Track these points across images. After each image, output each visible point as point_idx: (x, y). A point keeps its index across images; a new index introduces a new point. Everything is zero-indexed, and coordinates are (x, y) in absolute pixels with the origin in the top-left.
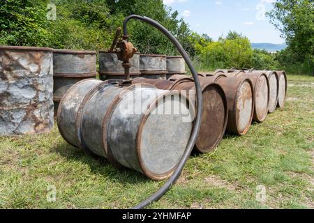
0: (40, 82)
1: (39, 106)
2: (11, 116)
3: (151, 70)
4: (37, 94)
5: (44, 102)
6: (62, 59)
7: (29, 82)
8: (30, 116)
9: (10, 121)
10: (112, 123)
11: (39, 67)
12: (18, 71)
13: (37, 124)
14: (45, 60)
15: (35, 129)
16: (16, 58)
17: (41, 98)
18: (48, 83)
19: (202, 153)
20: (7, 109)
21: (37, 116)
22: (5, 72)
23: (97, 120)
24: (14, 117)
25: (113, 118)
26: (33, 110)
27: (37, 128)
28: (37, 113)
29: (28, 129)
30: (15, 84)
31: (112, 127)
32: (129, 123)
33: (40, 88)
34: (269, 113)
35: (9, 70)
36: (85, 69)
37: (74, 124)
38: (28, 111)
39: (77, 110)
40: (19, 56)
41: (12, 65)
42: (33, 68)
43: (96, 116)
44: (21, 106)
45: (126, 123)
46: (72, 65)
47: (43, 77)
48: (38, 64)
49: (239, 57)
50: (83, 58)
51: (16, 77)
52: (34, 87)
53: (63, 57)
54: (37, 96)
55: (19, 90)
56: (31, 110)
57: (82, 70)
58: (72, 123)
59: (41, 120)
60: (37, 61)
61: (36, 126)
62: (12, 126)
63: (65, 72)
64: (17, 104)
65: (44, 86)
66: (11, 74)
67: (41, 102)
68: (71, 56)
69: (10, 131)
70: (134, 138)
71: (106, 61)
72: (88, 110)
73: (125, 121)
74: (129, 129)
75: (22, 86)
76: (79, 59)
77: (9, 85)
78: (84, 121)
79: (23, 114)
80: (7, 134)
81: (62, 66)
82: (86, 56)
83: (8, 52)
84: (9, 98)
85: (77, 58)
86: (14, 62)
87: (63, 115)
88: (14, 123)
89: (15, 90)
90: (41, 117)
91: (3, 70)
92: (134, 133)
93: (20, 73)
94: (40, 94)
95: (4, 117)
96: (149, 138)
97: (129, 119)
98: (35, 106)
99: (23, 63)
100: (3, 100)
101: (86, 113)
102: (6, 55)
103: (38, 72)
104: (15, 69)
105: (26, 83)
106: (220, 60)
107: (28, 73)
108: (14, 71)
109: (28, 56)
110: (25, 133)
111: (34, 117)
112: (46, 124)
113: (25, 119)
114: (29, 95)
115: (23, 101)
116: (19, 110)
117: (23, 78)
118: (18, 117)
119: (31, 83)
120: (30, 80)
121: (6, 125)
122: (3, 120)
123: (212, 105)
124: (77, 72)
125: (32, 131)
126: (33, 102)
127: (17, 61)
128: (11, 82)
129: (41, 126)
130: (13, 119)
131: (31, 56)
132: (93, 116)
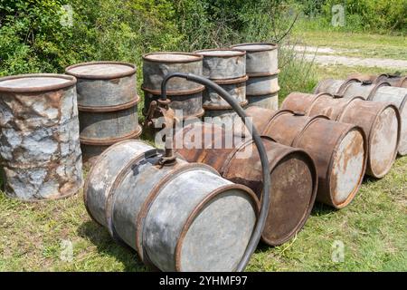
0: (61, 131)
1: (62, 161)
2: (30, 176)
3: (221, 78)
4: (59, 147)
5: (68, 155)
6: (89, 87)
7: (47, 133)
8: (52, 176)
9: (29, 183)
10: (148, 225)
11: (59, 111)
12: (34, 119)
13: (62, 184)
14: (67, 99)
15: (59, 191)
16: (29, 103)
17: (65, 152)
18: (72, 130)
19: (272, 247)
20: (24, 167)
21: (61, 174)
22: (17, 121)
23: (130, 215)
24: (32, 177)
25: (148, 219)
26: (55, 167)
27: (62, 189)
28: (60, 171)
29: (51, 192)
30: (30, 136)
31: (148, 230)
32: (166, 231)
33: (63, 138)
34: (399, 156)
35: (21, 118)
36: (122, 99)
37: (104, 211)
38: (49, 170)
39: (107, 194)
40: (33, 100)
41: (24, 113)
42: (52, 114)
43: (129, 210)
44: (40, 164)
45: (164, 230)
46: (103, 95)
47: (64, 124)
48: (57, 107)
49: (388, 7)
50: (117, 83)
51: (31, 128)
52: (54, 139)
53: (90, 84)
54: (59, 150)
55: (36, 143)
56: (53, 168)
57: (118, 100)
58: (101, 209)
59: (67, 179)
60: (56, 104)
61: (60, 187)
62: (31, 188)
63: (95, 105)
64: (35, 161)
65: (67, 135)
66: (25, 123)
67: (64, 157)
68: (101, 82)
69: (29, 195)
70: (172, 252)
71: (152, 74)
72: (119, 198)
73: (162, 227)
74: (166, 239)
75: (39, 138)
76: (112, 85)
77: (24, 138)
78: (115, 212)
79: (43, 174)
80: (26, 199)
81: (89, 97)
82: (121, 79)
83: (18, 97)
84: (25, 154)
85: (109, 84)
86: (28, 109)
87: (90, 195)
88: (33, 185)
89: (31, 144)
90: (66, 176)
91: (14, 119)
92: (173, 246)
93: (36, 122)
94: (63, 145)
95: (20, 177)
96: (192, 250)
97: (166, 225)
98: (58, 163)
99: (39, 108)
100: (18, 156)
101: (117, 201)
102: (17, 100)
103: (58, 118)
104: (29, 117)
105: (45, 135)
106: (355, 11)
107: (45, 122)
108: (28, 120)
109: (44, 99)
110: (47, 196)
111: (57, 176)
112: (73, 183)
113: (46, 180)
114: (49, 149)
115: (41, 157)
116: (38, 168)
117: (40, 128)
118: (38, 177)
119: (50, 134)
120: (49, 130)
121: (24, 187)
122: (20, 181)
123: (291, 180)
124: (110, 104)
125: (56, 193)
126: (54, 158)
127: (31, 107)
128: (25, 134)
129: (67, 186)
130: (32, 179)
131: (48, 98)
132: (125, 208)
